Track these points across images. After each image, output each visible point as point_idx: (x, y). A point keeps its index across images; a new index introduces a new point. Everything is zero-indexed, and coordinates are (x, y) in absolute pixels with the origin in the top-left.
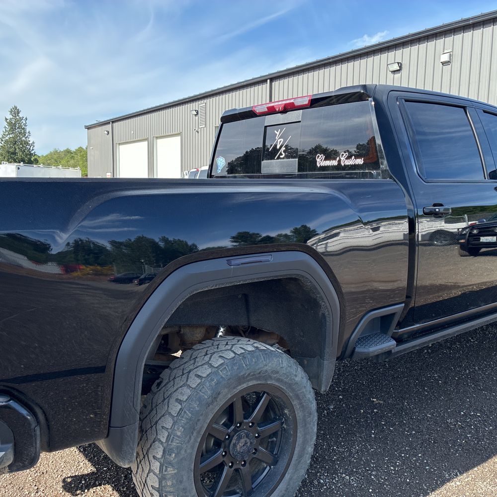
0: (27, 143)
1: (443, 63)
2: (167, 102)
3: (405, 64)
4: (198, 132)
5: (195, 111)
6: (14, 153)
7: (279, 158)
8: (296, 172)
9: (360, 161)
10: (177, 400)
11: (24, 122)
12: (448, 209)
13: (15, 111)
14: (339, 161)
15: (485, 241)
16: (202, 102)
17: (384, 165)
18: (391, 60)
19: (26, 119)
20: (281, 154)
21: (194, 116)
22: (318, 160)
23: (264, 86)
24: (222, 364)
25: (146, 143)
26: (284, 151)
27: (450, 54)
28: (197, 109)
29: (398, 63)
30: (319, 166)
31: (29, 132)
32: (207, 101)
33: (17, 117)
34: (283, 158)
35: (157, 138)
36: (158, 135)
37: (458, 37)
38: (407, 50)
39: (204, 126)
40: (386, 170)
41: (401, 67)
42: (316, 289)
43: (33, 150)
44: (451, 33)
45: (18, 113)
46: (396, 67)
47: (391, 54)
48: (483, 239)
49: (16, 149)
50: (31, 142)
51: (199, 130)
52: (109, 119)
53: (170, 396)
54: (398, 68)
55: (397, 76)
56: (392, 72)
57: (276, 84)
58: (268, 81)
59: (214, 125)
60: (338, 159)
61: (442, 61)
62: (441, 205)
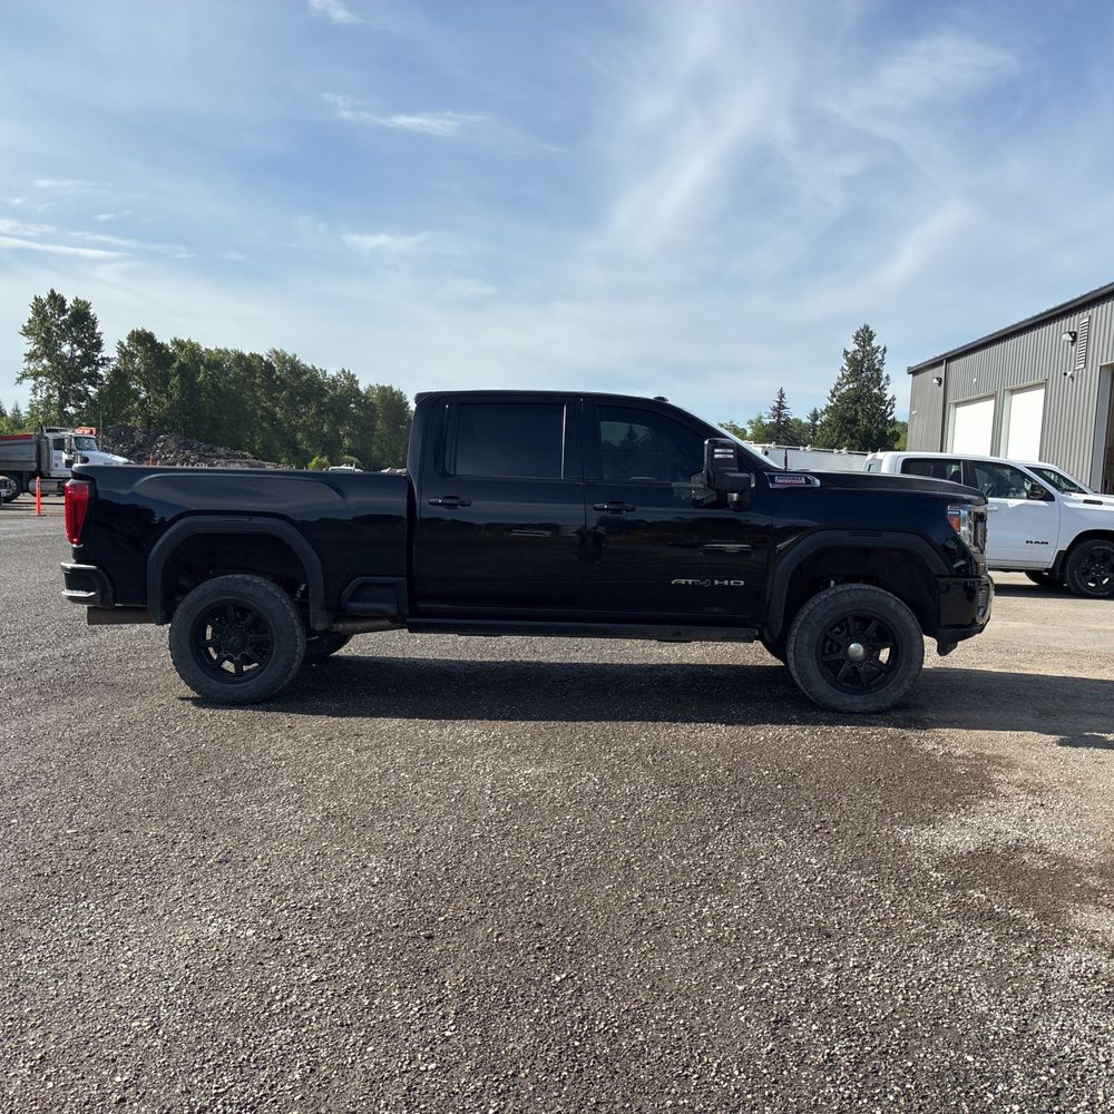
0: (880, 400)
4: (1073, 379)
5: (1070, 333)
6: (854, 421)
11: (880, 357)
13: (865, 336)
16: (1086, 313)
19: (885, 350)
21: (1069, 344)
28: (1075, 330)
31: (887, 377)
32: (1093, 312)
33: (868, 348)
35: (1013, 392)
36: (1012, 387)
39: (1083, 365)
43: (891, 413)
45: (871, 338)
49: (857, 413)
50: (888, 398)
51: (1075, 375)
59: (1099, 364)
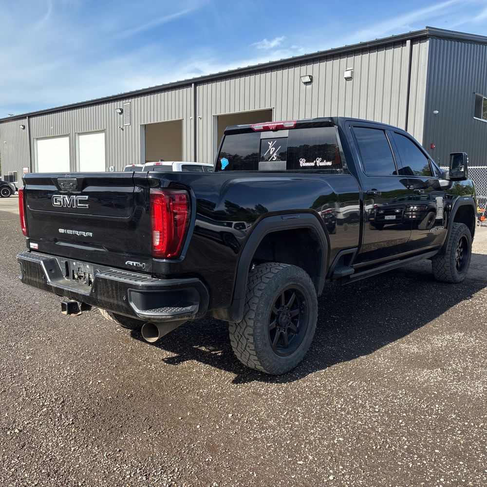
1: (347, 79)
2: (90, 100)
3: (315, 76)
4: (123, 130)
5: (120, 109)
7: (272, 160)
8: (285, 169)
9: (329, 164)
10: (259, 289)
12: (380, 192)
14: (316, 163)
15: (388, 219)
16: (127, 101)
17: (345, 166)
18: (303, 73)
20: (273, 158)
21: (118, 114)
22: (301, 162)
23: (189, 89)
24: (278, 272)
25: (67, 139)
26: (275, 156)
27: (352, 72)
28: (121, 108)
29: (310, 76)
30: (301, 166)
32: (132, 101)
34: (275, 161)
35: (79, 134)
36: (80, 132)
37: (358, 58)
38: (316, 66)
39: (129, 124)
40: (346, 169)
41: (312, 79)
42: (318, 235)
44: (352, 54)
46: (308, 79)
47: (303, 68)
48: (387, 218)
51: (124, 128)
52: (24, 113)
53: (253, 289)
54: (310, 80)
55: (309, 87)
56: (304, 83)
57: (200, 88)
58: (193, 85)
59: (139, 124)
60: (315, 162)
61: (345, 76)
62: (376, 190)
